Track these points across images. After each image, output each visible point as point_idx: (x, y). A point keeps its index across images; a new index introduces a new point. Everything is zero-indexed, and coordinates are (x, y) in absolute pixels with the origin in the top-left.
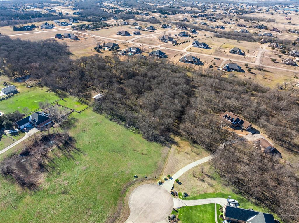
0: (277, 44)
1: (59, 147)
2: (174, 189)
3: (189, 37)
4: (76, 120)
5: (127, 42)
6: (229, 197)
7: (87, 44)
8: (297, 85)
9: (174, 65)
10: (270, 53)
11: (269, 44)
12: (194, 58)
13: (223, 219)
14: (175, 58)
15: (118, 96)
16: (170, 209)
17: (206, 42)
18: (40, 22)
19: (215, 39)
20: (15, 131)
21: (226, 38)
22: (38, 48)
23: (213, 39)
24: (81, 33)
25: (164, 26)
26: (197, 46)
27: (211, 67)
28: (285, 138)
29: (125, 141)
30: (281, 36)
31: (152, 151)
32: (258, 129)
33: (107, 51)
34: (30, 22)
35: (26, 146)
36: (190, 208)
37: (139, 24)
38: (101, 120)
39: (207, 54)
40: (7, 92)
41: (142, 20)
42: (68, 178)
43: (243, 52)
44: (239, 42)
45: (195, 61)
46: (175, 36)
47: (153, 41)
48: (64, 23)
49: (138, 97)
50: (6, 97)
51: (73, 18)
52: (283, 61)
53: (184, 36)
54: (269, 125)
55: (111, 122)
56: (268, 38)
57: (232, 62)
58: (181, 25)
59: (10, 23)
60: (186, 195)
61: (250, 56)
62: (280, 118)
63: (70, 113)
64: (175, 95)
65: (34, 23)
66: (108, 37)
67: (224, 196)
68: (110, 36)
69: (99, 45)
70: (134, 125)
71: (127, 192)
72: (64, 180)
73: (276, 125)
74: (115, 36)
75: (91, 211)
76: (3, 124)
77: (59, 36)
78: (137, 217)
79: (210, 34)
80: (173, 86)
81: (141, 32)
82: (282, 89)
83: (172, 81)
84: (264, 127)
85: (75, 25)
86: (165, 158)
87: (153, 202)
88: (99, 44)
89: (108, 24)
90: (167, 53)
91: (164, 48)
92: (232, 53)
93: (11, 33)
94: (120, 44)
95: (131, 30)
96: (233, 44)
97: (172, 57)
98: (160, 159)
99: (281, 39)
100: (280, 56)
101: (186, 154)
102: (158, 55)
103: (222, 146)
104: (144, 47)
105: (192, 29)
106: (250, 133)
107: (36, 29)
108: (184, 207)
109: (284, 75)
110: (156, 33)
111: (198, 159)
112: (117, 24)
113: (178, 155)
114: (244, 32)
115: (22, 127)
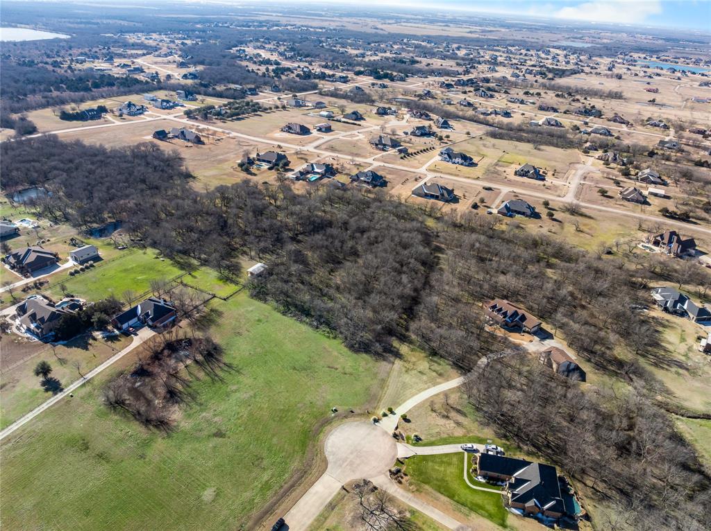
0: (615, 155)
1: (197, 362)
2: (398, 430)
3: (432, 138)
4: (220, 314)
5: (305, 149)
6: (488, 441)
7: (222, 155)
8: (640, 246)
9: (400, 203)
10: (598, 175)
11: (600, 153)
12: (442, 188)
13: (477, 474)
14: (404, 187)
15: (294, 268)
16: (393, 459)
17: (469, 149)
18: (114, 98)
19: (488, 143)
20: (114, 334)
21: (511, 138)
22: (125, 165)
23: (485, 142)
24: (206, 127)
25: (381, 111)
26: (448, 159)
27: (475, 206)
28: (597, 347)
29: (313, 352)
30: (629, 134)
31: (361, 369)
32: (553, 332)
33: (264, 172)
34: (94, 99)
35: (140, 360)
36: (425, 458)
37: (327, 105)
38: (266, 314)
39: (469, 178)
40: (81, 259)
41: (334, 94)
42: (221, 413)
43: (544, 172)
44: (539, 149)
45: (442, 195)
46: (405, 135)
47: (360, 148)
48: (168, 102)
49: (332, 271)
50: (82, 270)
51: (183, 87)
52: (621, 193)
53: (423, 135)
54: (571, 323)
55: (284, 317)
56: (599, 139)
57: (517, 196)
58: (418, 106)
59: (50, 100)
60: (418, 439)
61: (557, 182)
62: (596, 311)
63: (208, 300)
64: (402, 266)
65: (101, 102)
66: (265, 138)
67: (481, 441)
68: (268, 135)
69: (249, 158)
70: (328, 324)
71: (322, 434)
72: (215, 415)
73: (586, 323)
74: (279, 135)
75: (265, 462)
76: (92, 320)
77: (161, 135)
78: (340, 470)
79: (478, 129)
80: (399, 248)
81: (334, 125)
82: (609, 253)
83: (397, 239)
84: (562, 327)
85: (191, 106)
86: (383, 381)
87: (364, 449)
88: (247, 154)
89: (261, 105)
90: (388, 176)
91: (382, 164)
92: (520, 175)
93: (57, 125)
94: (291, 155)
95: (312, 119)
96: (523, 155)
97: (398, 184)
98: (375, 381)
99: (627, 142)
100: (618, 183)
101: (419, 374)
102: (369, 181)
103: (484, 361)
104: (341, 161)
105: (440, 119)
106: (536, 339)
107: (108, 117)
108: (414, 457)
109: (620, 225)
110: (364, 127)
111: (440, 383)
112: (280, 106)
113: (406, 376)
114: (553, 125)
115: (125, 326)
